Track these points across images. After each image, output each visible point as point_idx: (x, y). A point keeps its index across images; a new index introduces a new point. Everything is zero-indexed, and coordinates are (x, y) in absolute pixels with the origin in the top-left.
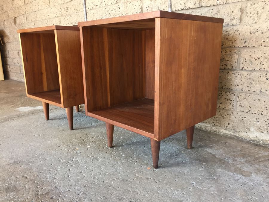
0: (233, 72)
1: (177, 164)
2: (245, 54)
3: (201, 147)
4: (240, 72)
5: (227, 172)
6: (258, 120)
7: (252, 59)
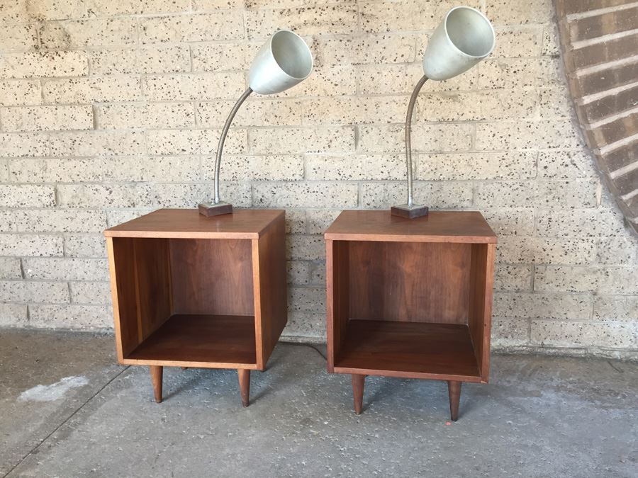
5: (519, 398)
6: (501, 323)
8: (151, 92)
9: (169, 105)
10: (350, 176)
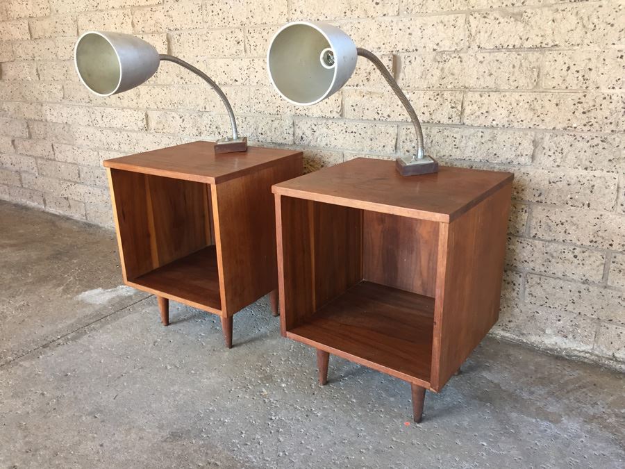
0: (517, 239)
1: (449, 411)
2: (539, 213)
3: (471, 369)
4: (530, 240)
5: (525, 417)
6: (560, 318)
7: (550, 223)
8: (210, 18)
9: (224, 32)
10: (389, 116)
